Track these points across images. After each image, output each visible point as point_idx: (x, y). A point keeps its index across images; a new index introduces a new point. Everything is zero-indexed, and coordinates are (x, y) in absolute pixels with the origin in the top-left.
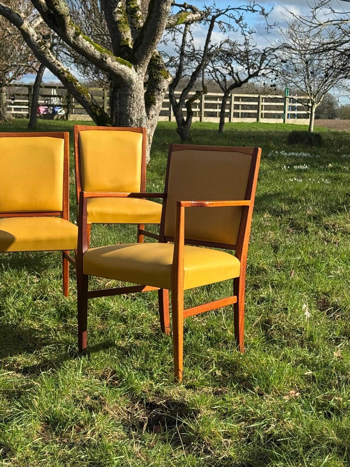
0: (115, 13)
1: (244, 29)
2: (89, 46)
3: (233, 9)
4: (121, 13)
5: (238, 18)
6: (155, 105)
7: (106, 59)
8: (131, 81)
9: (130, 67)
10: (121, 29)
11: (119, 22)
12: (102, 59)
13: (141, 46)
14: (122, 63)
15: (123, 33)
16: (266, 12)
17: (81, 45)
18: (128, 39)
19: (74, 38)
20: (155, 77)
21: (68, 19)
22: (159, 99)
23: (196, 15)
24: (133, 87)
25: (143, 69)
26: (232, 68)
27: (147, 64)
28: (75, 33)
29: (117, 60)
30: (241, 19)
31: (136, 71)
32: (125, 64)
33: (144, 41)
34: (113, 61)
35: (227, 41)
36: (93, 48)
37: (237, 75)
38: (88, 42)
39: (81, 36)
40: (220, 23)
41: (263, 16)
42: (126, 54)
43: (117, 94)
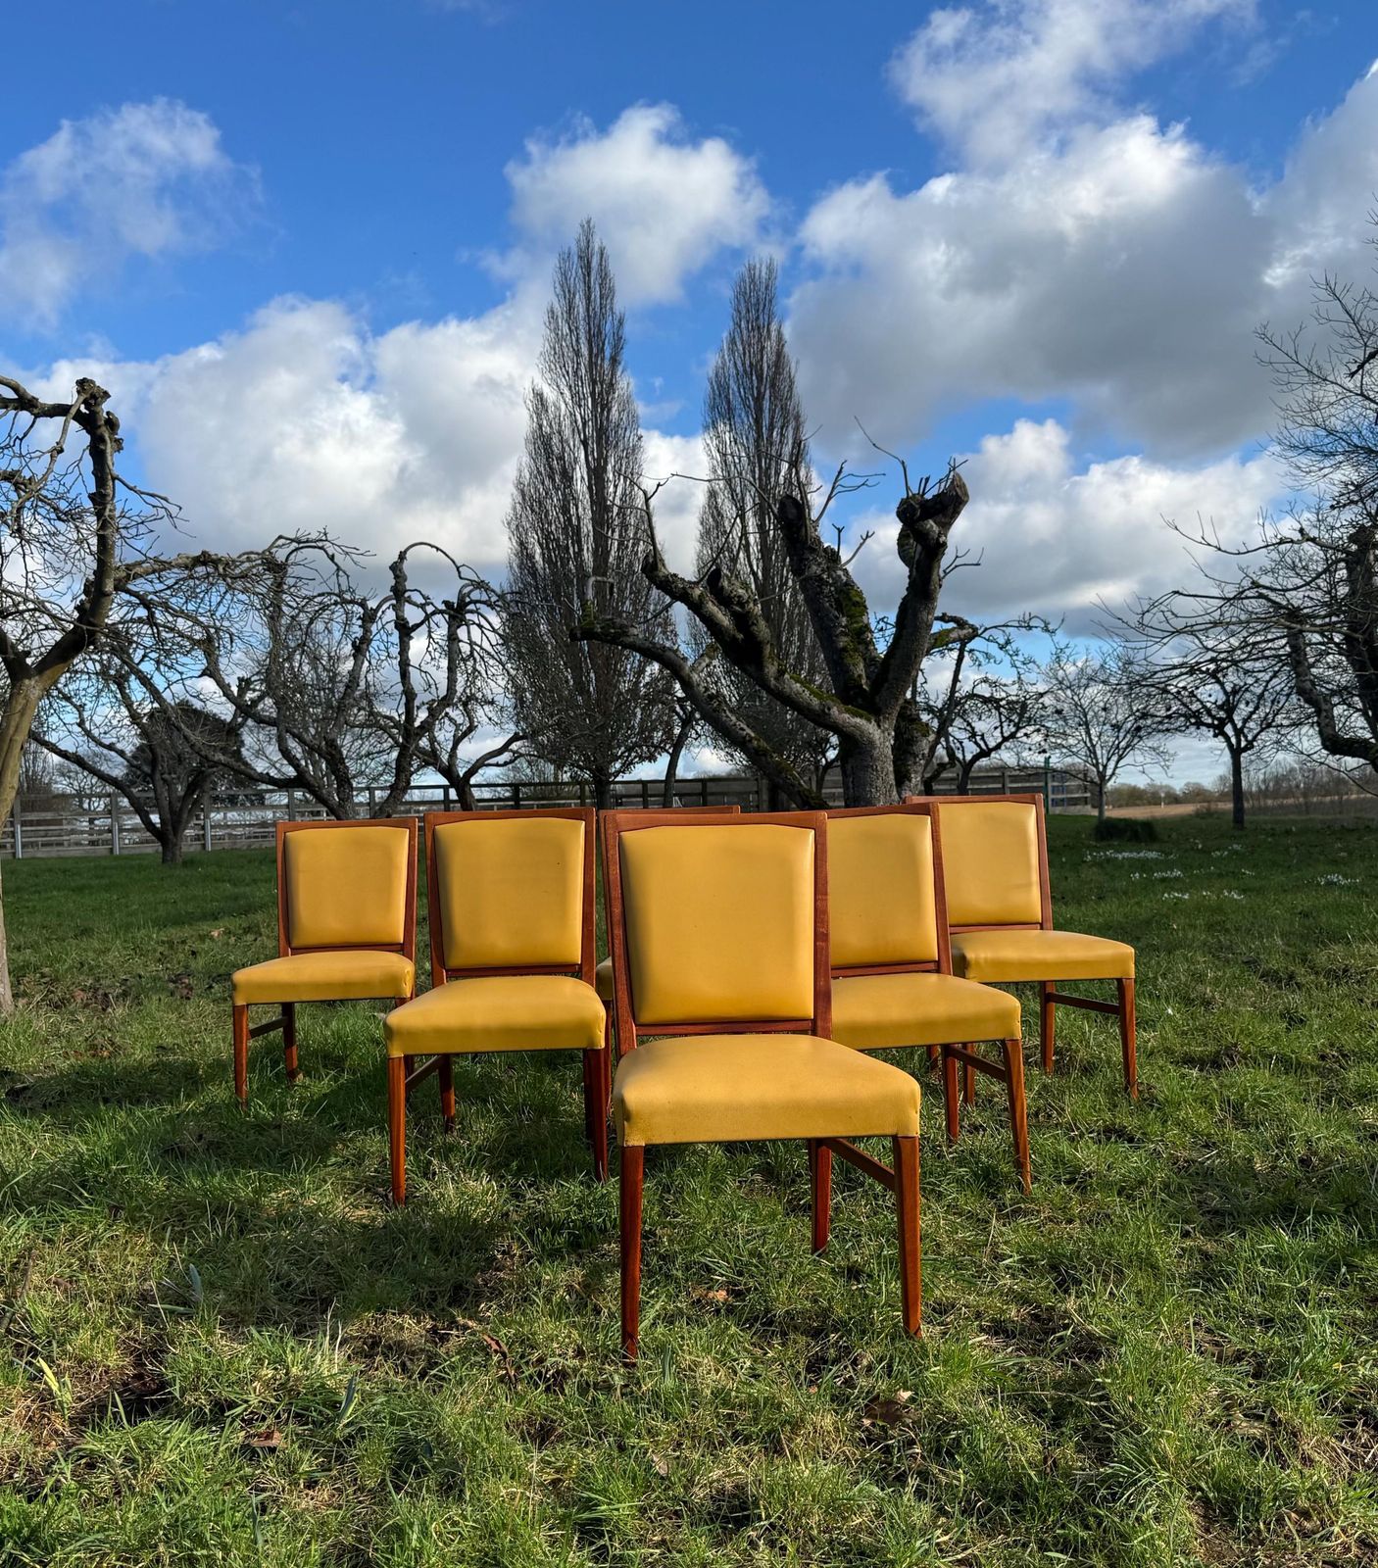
0: (837, 636)
1: (1015, 658)
2: (801, 690)
3: (995, 627)
4: (846, 635)
5: (1002, 641)
6: (910, 781)
7: (829, 709)
8: (871, 743)
9: (869, 721)
10: (848, 661)
11: (844, 649)
12: (823, 711)
13: (886, 685)
14: (855, 715)
15: (852, 667)
16: (1051, 627)
17: (787, 690)
18: (860, 676)
19: (776, 679)
20: (905, 736)
21: (768, 649)
22: (916, 772)
23: (965, 632)
24: (876, 753)
25: (889, 725)
26: (973, 728)
27: (895, 714)
28: (779, 671)
29: (847, 711)
30: (1008, 642)
31: (879, 726)
32: (861, 717)
33: (891, 676)
34: (840, 712)
35: (985, 680)
36: (807, 693)
37: (983, 739)
38: (798, 685)
39: (787, 676)
40: (971, 651)
41: (1047, 635)
42: (860, 701)
43: (849, 767)
